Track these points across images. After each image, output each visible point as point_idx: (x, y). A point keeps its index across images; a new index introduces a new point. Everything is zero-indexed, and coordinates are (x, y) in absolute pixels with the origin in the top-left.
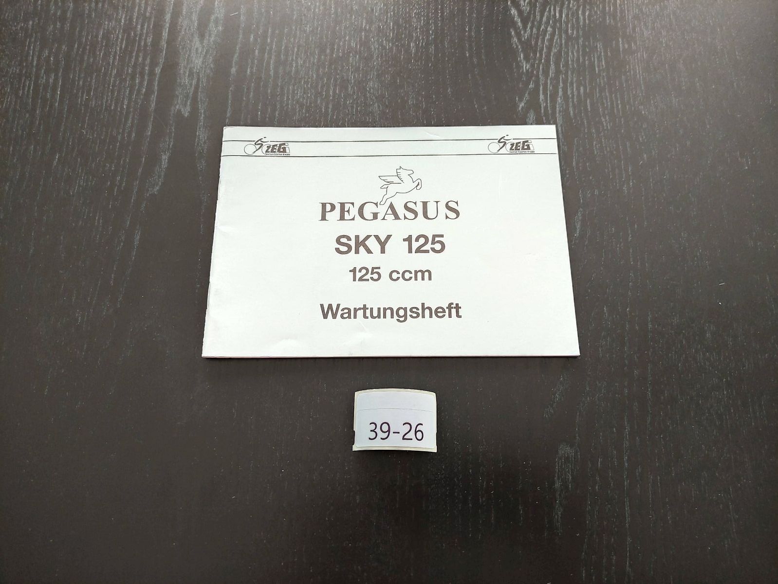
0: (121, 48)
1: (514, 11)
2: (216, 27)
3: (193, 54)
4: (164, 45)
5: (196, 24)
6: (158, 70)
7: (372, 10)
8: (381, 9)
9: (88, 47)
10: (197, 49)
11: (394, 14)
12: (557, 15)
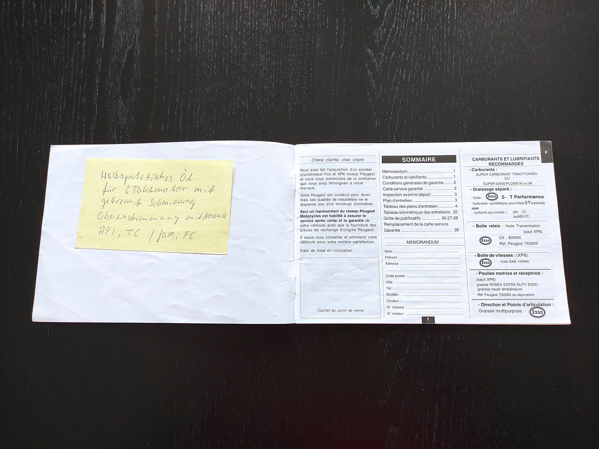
0: (62, 107)
1: (369, 73)
2: (136, 88)
3: (119, 113)
4: (95, 105)
5: (120, 86)
6: (92, 127)
7: (258, 72)
8: (265, 72)
9: (37, 107)
10: (122, 108)
11: (275, 75)
12: (404, 76)
